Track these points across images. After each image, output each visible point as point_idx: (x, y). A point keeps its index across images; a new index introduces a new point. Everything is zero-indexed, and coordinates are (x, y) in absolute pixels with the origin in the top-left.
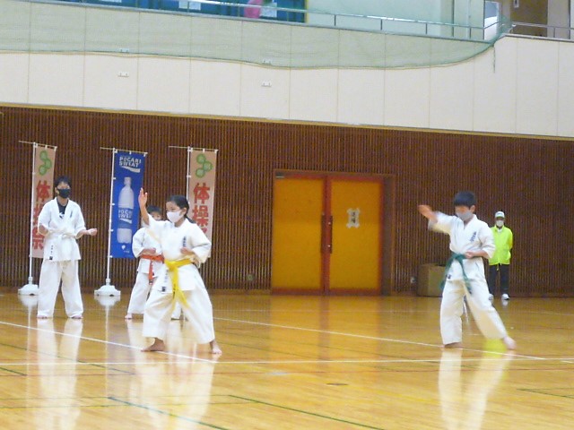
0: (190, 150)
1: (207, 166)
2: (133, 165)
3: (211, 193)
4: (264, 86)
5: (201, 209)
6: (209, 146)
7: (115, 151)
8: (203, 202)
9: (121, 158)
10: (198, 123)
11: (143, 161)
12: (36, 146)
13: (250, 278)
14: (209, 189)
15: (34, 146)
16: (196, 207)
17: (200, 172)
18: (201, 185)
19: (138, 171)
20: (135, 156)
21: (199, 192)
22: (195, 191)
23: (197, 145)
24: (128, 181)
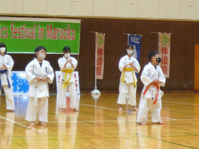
0: (160, 33)
1: (167, 40)
2: (136, 40)
3: (169, 51)
4: (190, 6)
5: (165, 58)
6: (167, 32)
7: (129, 35)
8: (165, 55)
9: (131, 38)
10: (163, 22)
11: (140, 39)
12: (97, 33)
13: (185, 86)
14: (168, 49)
15: (96, 34)
16: (163, 57)
17: (164, 43)
18: (164, 48)
19: (138, 43)
20: (137, 37)
21: (164, 51)
22: (162, 50)
23: (162, 31)
24: (134, 47)
